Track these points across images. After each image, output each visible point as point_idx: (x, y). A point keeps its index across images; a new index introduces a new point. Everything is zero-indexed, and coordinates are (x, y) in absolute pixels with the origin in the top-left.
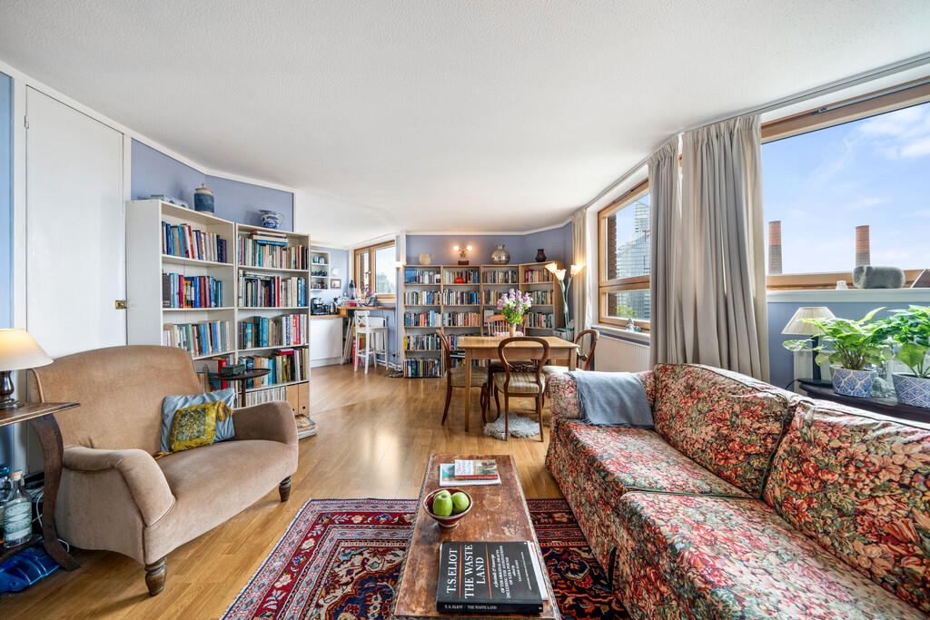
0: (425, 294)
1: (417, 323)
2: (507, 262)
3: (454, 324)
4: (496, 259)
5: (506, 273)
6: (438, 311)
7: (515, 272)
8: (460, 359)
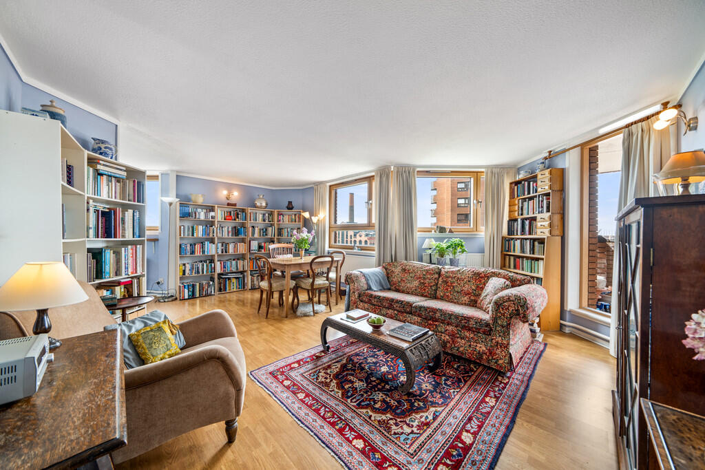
0: (200, 228)
1: (193, 252)
2: (266, 207)
3: (226, 252)
4: (258, 204)
5: (264, 215)
6: (212, 241)
7: (271, 214)
8: (229, 279)
